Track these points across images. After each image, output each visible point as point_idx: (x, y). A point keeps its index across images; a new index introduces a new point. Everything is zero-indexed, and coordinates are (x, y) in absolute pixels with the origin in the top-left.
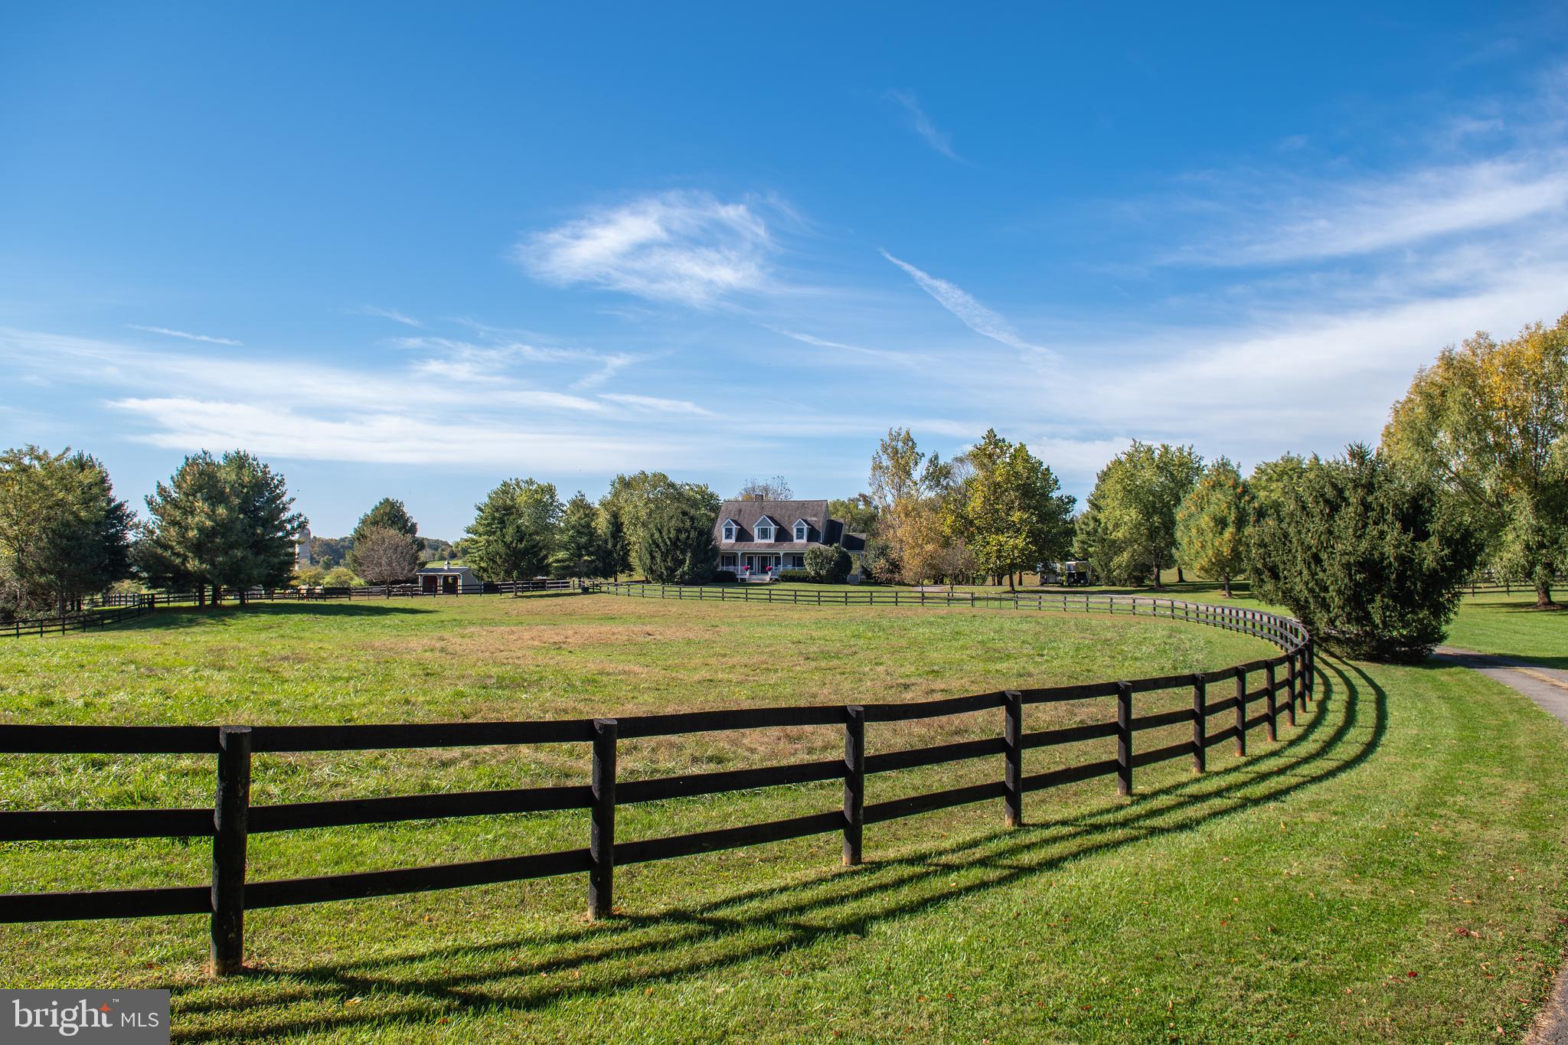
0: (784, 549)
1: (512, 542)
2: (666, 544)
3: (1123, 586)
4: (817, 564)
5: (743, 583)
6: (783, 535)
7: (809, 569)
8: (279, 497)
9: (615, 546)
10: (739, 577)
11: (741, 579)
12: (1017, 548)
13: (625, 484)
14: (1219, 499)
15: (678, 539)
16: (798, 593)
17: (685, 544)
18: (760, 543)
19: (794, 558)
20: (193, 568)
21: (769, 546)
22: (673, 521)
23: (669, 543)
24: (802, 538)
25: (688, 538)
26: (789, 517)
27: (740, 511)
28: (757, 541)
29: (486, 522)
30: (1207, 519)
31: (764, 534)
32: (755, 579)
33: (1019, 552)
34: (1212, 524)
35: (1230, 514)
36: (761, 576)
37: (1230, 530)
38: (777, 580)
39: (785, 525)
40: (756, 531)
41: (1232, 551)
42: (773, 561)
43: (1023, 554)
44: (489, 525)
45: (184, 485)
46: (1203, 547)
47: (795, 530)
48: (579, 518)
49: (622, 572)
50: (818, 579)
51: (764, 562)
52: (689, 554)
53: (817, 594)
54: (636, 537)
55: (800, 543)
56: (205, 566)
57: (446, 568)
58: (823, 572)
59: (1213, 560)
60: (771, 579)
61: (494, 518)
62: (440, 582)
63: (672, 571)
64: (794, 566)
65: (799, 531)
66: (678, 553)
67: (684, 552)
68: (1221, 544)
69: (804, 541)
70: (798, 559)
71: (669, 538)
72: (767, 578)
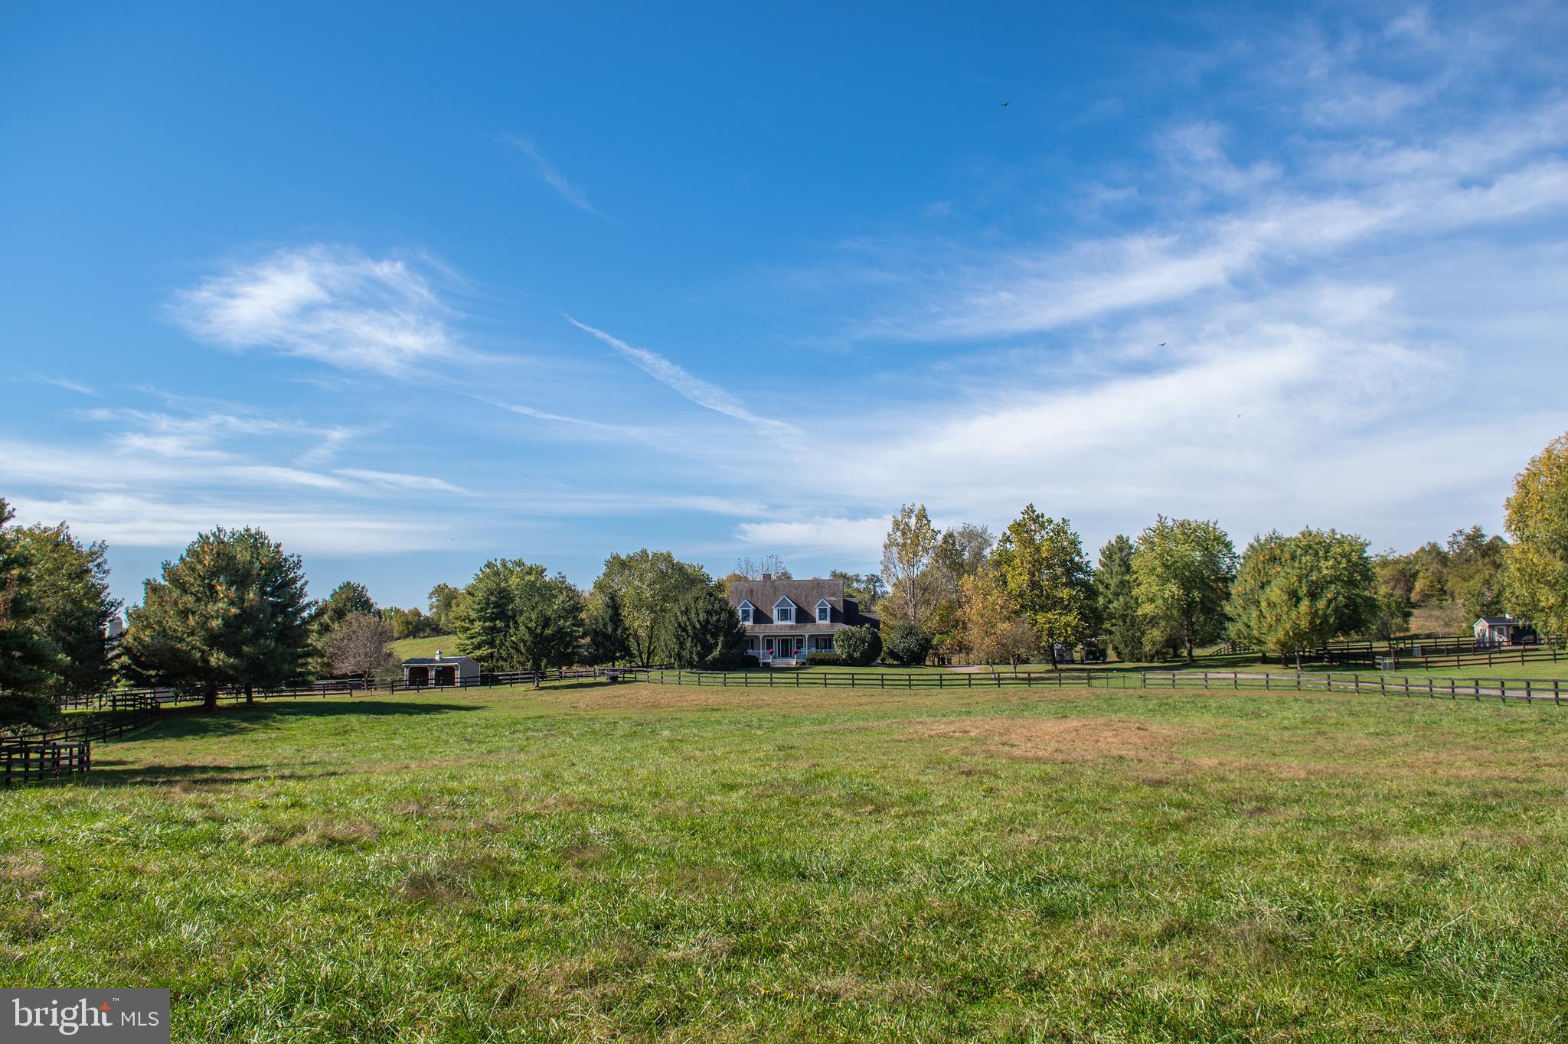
0: (807, 630)
1: (536, 628)
2: (694, 627)
3: (1151, 662)
4: (849, 646)
5: (767, 668)
6: (803, 616)
7: (838, 650)
8: (294, 580)
9: (615, 630)
10: (761, 661)
11: (763, 664)
12: (1069, 626)
13: (619, 565)
14: (1288, 574)
15: (707, 622)
16: (828, 676)
17: (716, 627)
18: (780, 625)
19: (817, 640)
20: (217, 663)
21: (791, 627)
22: (701, 604)
23: (698, 626)
24: (825, 619)
25: (718, 620)
26: (806, 597)
27: (752, 591)
28: (777, 623)
29: (479, 607)
30: (1278, 592)
31: (784, 615)
32: (781, 663)
33: (1073, 629)
34: (1286, 597)
35: (1301, 587)
36: (785, 660)
37: (1305, 604)
38: (803, 664)
39: (803, 605)
40: (775, 612)
41: (1310, 624)
42: (794, 644)
43: (1077, 632)
44: (482, 610)
45: (199, 567)
46: (1278, 620)
47: (817, 611)
48: (563, 602)
49: (622, 658)
50: (850, 662)
51: (786, 646)
52: (721, 638)
53: (851, 677)
54: (638, 622)
55: (823, 625)
56: (232, 660)
57: (437, 658)
58: (856, 655)
59: (1291, 634)
60: (797, 663)
61: (488, 604)
62: (432, 674)
63: (701, 656)
64: (817, 648)
65: (823, 611)
66: (709, 637)
67: (715, 636)
68: (1298, 618)
69: (827, 622)
70: (825, 641)
71: (699, 621)
72: (793, 662)
